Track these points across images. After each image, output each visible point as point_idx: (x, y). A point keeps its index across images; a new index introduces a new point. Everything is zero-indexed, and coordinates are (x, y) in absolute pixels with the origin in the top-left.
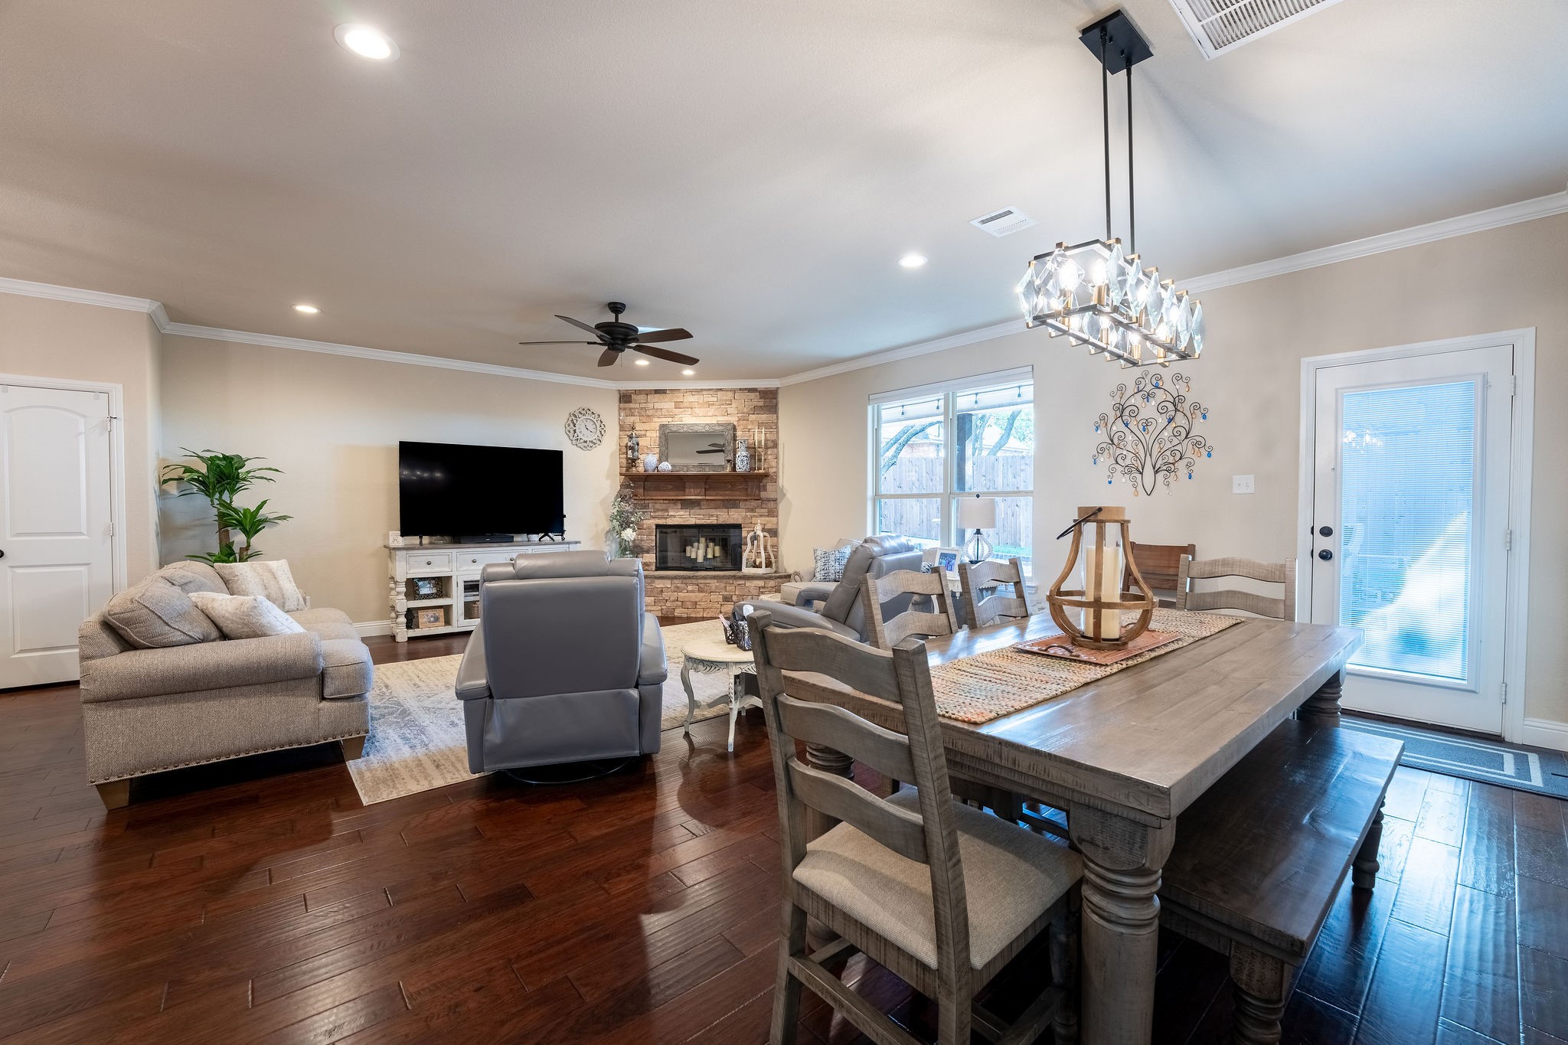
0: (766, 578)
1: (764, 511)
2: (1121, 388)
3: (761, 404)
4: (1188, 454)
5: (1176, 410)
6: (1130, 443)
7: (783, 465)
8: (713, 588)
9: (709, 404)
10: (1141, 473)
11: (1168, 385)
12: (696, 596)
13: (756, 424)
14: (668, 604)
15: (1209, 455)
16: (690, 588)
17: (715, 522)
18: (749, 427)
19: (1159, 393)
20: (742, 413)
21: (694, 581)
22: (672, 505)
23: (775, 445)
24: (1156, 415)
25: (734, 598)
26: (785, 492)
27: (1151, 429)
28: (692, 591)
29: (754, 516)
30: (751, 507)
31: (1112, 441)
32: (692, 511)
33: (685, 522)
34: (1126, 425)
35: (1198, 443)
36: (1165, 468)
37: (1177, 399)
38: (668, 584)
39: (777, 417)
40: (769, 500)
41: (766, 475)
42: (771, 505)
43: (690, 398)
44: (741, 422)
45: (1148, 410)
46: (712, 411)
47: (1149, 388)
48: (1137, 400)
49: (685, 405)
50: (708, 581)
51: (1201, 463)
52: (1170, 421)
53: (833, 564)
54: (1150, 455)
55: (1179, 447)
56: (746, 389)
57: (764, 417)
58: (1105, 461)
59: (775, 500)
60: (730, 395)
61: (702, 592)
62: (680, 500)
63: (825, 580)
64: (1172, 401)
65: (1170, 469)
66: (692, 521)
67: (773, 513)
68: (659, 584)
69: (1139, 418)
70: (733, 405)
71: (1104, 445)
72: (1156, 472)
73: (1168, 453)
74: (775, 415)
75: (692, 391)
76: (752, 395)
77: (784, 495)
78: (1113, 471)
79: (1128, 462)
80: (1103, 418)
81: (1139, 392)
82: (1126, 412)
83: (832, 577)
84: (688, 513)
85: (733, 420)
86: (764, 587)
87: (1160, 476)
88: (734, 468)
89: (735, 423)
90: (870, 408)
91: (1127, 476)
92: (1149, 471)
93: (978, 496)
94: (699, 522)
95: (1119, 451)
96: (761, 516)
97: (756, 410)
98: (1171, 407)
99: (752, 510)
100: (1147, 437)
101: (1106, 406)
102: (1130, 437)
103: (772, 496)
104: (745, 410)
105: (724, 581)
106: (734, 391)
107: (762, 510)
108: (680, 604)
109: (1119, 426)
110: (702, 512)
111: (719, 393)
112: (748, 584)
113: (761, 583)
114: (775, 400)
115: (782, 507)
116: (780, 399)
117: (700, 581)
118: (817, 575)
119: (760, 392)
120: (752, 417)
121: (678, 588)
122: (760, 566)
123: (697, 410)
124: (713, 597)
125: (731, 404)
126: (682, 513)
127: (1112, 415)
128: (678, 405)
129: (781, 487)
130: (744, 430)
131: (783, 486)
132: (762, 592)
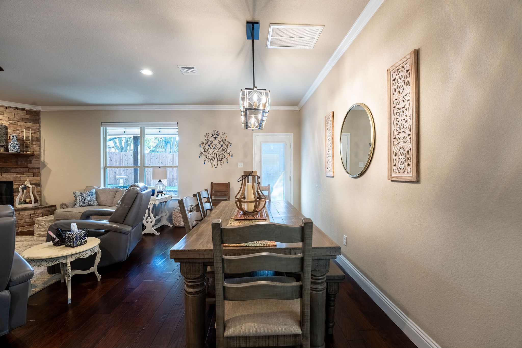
0: (35, 209)
1: (32, 174)
2: (208, 134)
3: (27, 118)
4: (227, 156)
5: (223, 143)
6: (210, 152)
7: (44, 151)
10: (214, 161)
11: (221, 135)
13: (24, 128)
15: (232, 157)
18: (18, 128)
19: (219, 137)
20: (12, 121)
23: (38, 140)
24: (218, 144)
26: (45, 164)
27: (216, 148)
29: (23, 177)
30: (21, 172)
31: (205, 150)
34: (209, 146)
35: (229, 153)
36: (220, 160)
37: (223, 140)
39: (40, 126)
40: (34, 168)
41: (32, 155)
42: (36, 171)
44: (12, 125)
45: (215, 142)
47: (216, 135)
48: (212, 138)
51: (230, 159)
52: (222, 146)
53: (87, 198)
54: (216, 156)
55: (224, 154)
56: (15, 108)
57: (30, 125)
58: (203, 157)
59: (39, 168)
60: (2, 110)
63: (82, 206)
64: (222, 140)
65: (222, 160)
67: (37, 174)
69: (213, 144)
70: (5, 115)
71: (202, 152)
72: (218, 161)
73: (221, 155)
74: (38, 125)
76: (21, 112)
77: (45, 166)
78: (205, 160)
79: (210, 157)
80: (202, 143)
81: (213, 136)
82: (209, 142)
83: (87, 204)
85: (5, 123)
86: (33, 214)
87: (219, 162)
88: (7, 149)
89: (7, 125)
90: (102, 128)
91: (210, 162)
92: (216, 160)
93: (160, 167)
95: (207, 154)
96: (29, 176)
97: (24, 120)
98: (222, 142)
99: (21, 173)
100: (215, 150)
101: (203, 139)
102: (210, 150)
103: (37, 166)
104: (15, 119)
106: (6, 107)
107: (29, 174)
109: (207, 146)
113: (32, 212)
114: (38, 117)
115: (43, 172)
116: (42, 117)
118: (78, 204)
119: (26, 111)
120: (20, 123)
122: (30, 202)
125: (3, 115)
127: (205, 142)
129: (43, 161)
130: (14, 130)
131: (44, 161)
132: (33, 217)
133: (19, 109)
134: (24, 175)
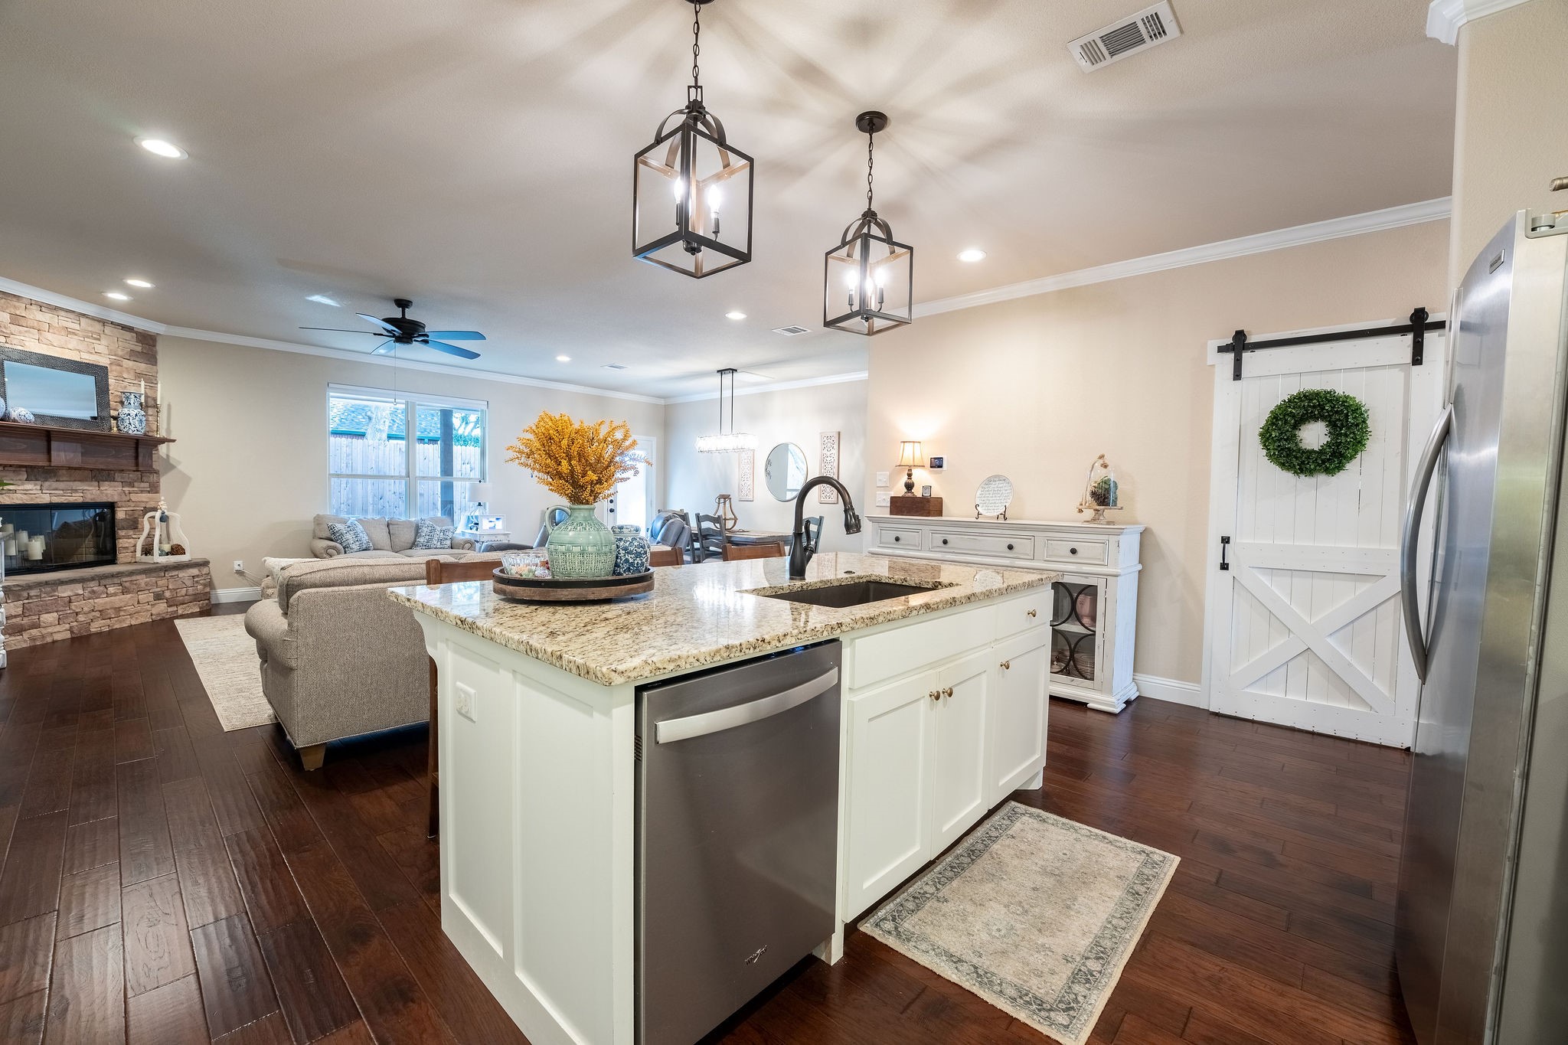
1: (146, 486)
3: (139, 349)
7: (168, 431)
8: (143, 585)
9: (69, 332)
12: (119, 600)
13: (132, 373)
14: (81, 618)
16: (111, 590)
17: (80, 500)
18: (124, 375)
20: (115, 355)
21: (116, 581)
22: (11, 474)
23: (156, 403)
25: (167, 594)
26: (171, 461)
28: (115, 594)
29: (132, 492)
30: (131, 480)
32: (47, 484)
33: (32, 499)
38: (78, 589)
39: (156, 369)
40: (151, 472)
42: (153, 478)
43: (35, 314)
44: (114, 367)
46: (73, 342)
49: (30, 323)
50: (134, 578)
56: (119, 325)
57: (142, 367)
59: (158, 473)
60: (98, 327)
61: (128, 592)
62: (25, 466)
66: (45, 499)
67: (154, 488)
68: (65, 592)
70: (103, 342)
74: (154, 367)
75: (41, 306)
76: (128, 335)
77: (172, 467)
84: (39, 487)
85: (103, 361)
86: (198, 576)
89: (106, 366)
94: (56, 500)
96: (142, 492)
97: (133, 355)
99: (131, 485)
103: (153, 466)
104: (120, 353)
105: (153, 575)
106: (103, 322)
107: (142, 485)
108: (97, 614)
110: (61, 485)
111: (83, 320)
112: (182, 574)
113: (195, 571)
114: (153, 348)
115: (165, 482)
116: (160, 347)
117: (124, 579)
119: (136, 333)
120: (128, 363)
121: (94, 592)
123: (49, 336)
124: (142, 597)
125: (99, 340)
126: (29, 486)
128: (16, 320)
129: (165, 457)
130: (118, 378)
131: (168, 456)
132: (197, 582)
133: (124, 328)
134: (136, 489)
